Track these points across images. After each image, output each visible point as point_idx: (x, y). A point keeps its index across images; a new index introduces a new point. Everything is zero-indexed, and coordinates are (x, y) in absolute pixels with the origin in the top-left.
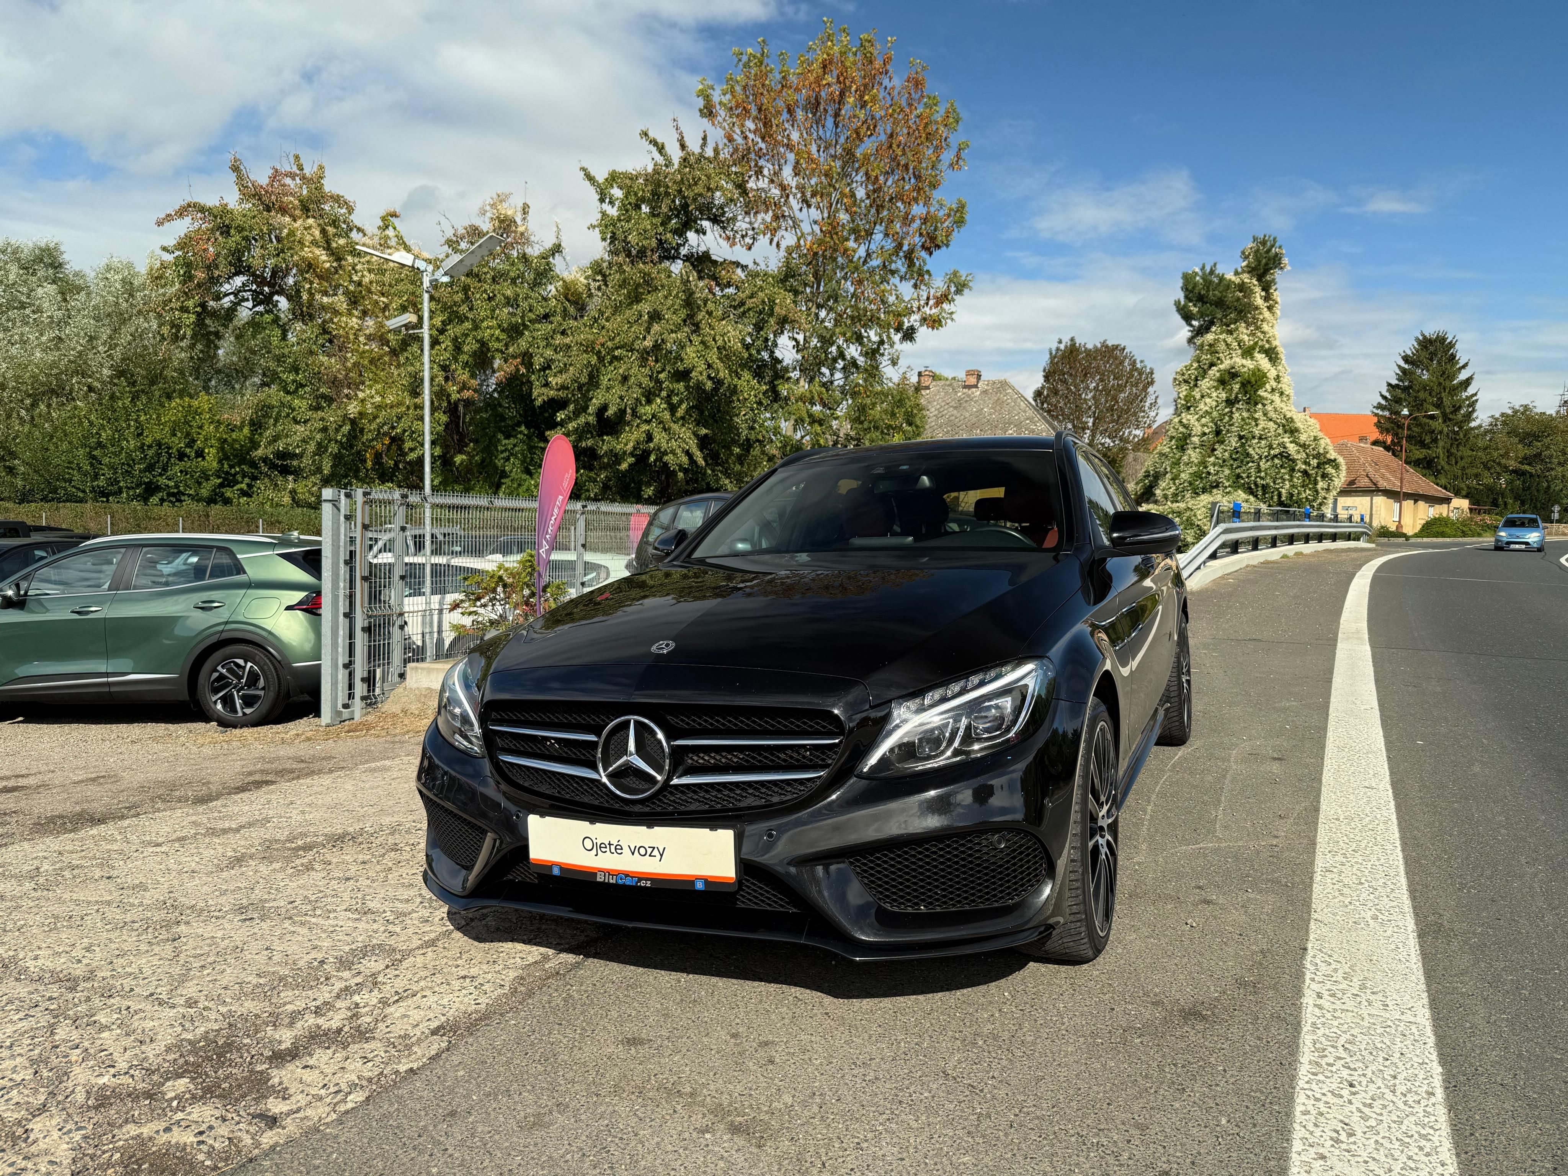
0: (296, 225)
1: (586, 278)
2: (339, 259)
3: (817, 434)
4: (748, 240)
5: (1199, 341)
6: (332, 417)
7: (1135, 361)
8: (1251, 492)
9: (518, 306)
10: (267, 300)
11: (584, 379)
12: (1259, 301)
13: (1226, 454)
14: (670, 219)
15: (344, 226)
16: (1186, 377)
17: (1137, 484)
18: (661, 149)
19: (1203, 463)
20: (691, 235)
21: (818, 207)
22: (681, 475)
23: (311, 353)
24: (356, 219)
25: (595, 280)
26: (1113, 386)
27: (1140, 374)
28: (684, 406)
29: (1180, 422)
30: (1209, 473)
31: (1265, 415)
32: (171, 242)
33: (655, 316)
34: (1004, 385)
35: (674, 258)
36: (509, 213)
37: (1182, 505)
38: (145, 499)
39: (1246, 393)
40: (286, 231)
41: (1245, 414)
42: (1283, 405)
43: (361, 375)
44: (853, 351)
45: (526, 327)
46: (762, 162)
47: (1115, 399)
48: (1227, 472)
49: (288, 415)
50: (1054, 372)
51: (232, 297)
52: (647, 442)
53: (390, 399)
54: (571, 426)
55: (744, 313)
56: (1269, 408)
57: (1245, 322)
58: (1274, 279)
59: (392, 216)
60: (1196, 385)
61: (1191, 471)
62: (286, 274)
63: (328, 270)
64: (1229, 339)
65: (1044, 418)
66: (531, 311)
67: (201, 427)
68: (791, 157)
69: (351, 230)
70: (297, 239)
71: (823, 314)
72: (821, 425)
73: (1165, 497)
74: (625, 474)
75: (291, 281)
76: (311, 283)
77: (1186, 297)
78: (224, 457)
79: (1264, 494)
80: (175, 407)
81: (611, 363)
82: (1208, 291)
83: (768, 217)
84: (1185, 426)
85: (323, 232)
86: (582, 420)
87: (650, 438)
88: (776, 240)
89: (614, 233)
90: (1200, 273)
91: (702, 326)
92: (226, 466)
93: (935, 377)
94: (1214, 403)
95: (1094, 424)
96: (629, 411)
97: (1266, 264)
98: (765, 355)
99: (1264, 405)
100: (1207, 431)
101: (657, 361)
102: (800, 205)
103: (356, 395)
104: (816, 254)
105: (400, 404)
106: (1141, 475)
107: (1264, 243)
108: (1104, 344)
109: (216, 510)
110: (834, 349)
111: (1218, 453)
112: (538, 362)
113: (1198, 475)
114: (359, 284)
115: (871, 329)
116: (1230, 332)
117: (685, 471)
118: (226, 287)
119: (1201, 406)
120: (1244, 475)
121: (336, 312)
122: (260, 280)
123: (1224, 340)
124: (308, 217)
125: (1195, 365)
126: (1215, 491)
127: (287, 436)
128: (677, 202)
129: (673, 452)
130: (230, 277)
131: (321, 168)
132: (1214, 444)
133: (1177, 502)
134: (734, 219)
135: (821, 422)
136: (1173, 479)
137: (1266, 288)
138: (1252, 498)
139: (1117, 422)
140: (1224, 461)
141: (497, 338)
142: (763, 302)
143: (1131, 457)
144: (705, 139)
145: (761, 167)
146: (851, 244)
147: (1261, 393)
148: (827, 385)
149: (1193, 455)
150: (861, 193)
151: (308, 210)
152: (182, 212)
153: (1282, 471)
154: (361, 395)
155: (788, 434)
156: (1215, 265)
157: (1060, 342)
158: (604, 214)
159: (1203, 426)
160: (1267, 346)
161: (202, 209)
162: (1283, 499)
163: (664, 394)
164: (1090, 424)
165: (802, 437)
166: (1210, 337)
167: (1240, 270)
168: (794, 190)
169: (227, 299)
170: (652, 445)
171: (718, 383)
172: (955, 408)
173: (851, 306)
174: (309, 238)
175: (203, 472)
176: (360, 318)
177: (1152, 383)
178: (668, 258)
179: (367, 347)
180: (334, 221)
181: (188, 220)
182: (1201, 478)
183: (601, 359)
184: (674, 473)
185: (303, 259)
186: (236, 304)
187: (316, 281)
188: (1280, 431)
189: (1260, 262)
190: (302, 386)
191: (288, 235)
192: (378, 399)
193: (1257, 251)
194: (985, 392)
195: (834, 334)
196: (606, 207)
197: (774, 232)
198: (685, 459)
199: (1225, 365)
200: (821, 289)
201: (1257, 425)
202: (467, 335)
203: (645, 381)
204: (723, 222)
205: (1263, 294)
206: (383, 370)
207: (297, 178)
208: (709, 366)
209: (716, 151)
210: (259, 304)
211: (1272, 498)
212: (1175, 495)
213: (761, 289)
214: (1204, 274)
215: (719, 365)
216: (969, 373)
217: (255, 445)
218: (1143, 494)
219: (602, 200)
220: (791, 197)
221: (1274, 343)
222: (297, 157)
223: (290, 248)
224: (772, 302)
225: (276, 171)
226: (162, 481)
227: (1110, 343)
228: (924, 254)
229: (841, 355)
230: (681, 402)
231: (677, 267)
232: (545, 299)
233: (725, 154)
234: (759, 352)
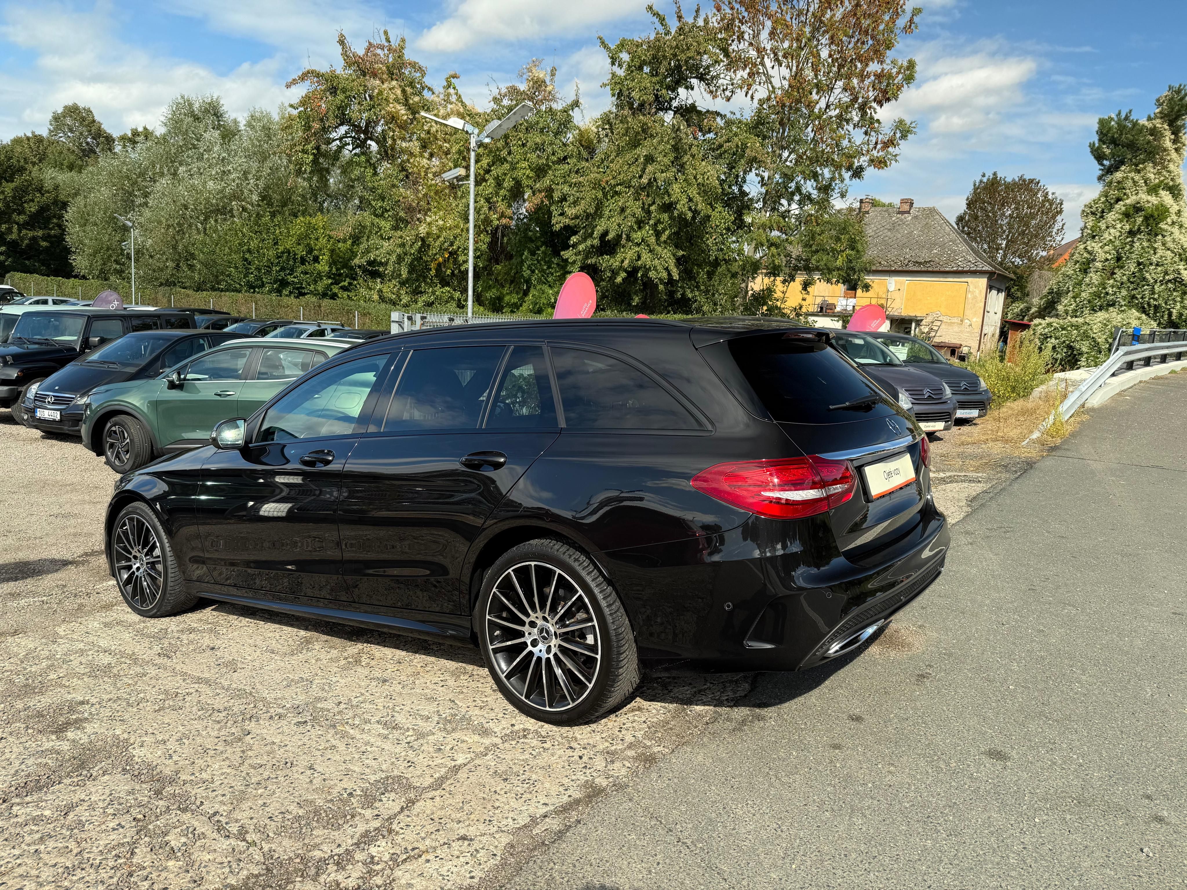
0: (384, 87)
1: (597, 127)
2: (414, 113)
3: (773, 255)
4: (728, 93)
5: (1108, 178)
6: (408, 235)
7: (1047, 194)
8: (1144, 311)
9: (544, 150)
10: (362, 144)
11: (591, 210)
12: (1168, 144)
13: (1125, 277)
14: (666, 77)
15: (419, 86)
16: (1094, 209)
17: (1041, 299)
18: (662, 20)
19: (1103, 285)
20: (682, 91)
21: (788, 66)
22: (661, 287)
23: (394, 186)
24: (428, 81)
25: (603, 129)
26: (1026, 214)
27: (1051, 205)
28: (667, 233)
29: (1085, 248)
30: (1107, 293)
31: (1164, 244)
32: (295, 101)
33: (650, 159)
34: (932, 211)
35: (667, 110)
36: (541, 76)
37: (1080, 320)
38: (279, 291)
39: (1148, 225)
40: (376, 91)
41: (1145, 244)
42: (1182, 236)
43: (428, 203)
44: (809, 187)
45: (550, 168)
46: (744, 28)
47: (1027, 225)
48: (1124, 292)
49: (377, 232)
50: (976, 201)
51: (338, 142)
52: (637, 261)
53: (450, 223)
54: (581, 247)
55: (721, 155)
56: (1168, 239)
57: (1153, 162)
58: (1184, 124)
59: (454, 78)
60: (1102, 217)
61: (1091, 290)
62: (376, 123)
63: (406, 121)
64: (1137, 177)
65: (965, 240)
66: (553, 154)
67: (317, 239)
68: (769, 24)
69: (423, 89)
70: (384, 97)
71: (786, 154)
72: (777, 248)
73: (1067, 312)
74: (619, 286)
75: (379, 129)
76: (394, 131)
77: (1100, 140)
78: (333, 263)
79: (1155, 313)
80: (299, 225)
81: (612, 197)
82: (1121, 134)
83: (745, 74)
84: (1089, 252)
85: (404, 91)
86: (589, 243)
87: (639, 257)
88: (750, 92)
89: (621, 90)
90: (1116, 119)
91: (687, 167)
92: (334, 269)
93: (874, 203)
94: (1118, 234)
95: (1007, 245)
96: (624, 236)
97: (1179, 111)
98: (735, 189)
99: (1163, 236)
100: (1109, 257)
101: (648, 196)
102: (773, 63)
103: (425, 219)
104: (783, 105)
105: (457, 226)
106: (1045, 291)
107: (1179, 92)
108: (1021, 178)
109: (326, 302)
110: (793, 185)
111: (1117, 276)
112: (556, 196)
113: (1096, 295)
114: (428, 132)
115: (825, 167)
116: (1139, 172)
117: (666, 284)
118: (334, 135)
119: (1106, 235)
120: (1139, 296)
121: (411, 154)
122: (357, 128)
123: (1133, 179)
124: (392, 79)
125: (1103, 199)
126: (1111, 309)
127: (377, 249)
128: (672, 64)
129: (655, 269)
130: (336, 127)
131: (403, 40)
132: (1114, 268)
133: (1076, 317)
134: (717, 77)
135: (777, 246)
136: (1074, 297)
137: (1176, 132)
138: (1144, 316)
139: (1027, 244)
140: (1122, 284)
141: (528, 176)
142: (737, 146)
143: (1036, 274)
144: (697, 11)
145: (743, 32)
146: (815, 96)
147: (1162, 225)
148: (785, 215)
149: (1094, 277)
150: (824, 54)
151: (393, 74)
152: (303, 77)
153: (1175, 294)
154: (428, 219)
155: (750, 255)
156: (1130, 111)
157: (984, 176)
158: (614, 75)
159: (1106, 253)
160: (1171, 183)
161: (318, 75)
162: (1174, 317)
163: (652, 222)
164: (1003, 246)
165: (761, 258)
166: (1119, 175)
167: (1152, 116)
168: (768, 52)
169: (334, 144)
170: (640, 263)
171: (696, 212)
172: (889, 230)
173: (811, 149)
174: (392, 96)
175: (319, 273)
176: (428, 159)
177: (1061, 212)
178: (662, 110)
179: (433, 182)
180: (411, 83)
181: (308, 83)
182: (1100, 297)
183: (605, 195)
184: (657, 286)
185: (389, 113)
186: (340, 148)
187: (397, 130)
188: (1177, 259)
189: (1173, 109)
190: (387, 211)
191: (378, 94)
192: (441, 222)
193: (1172, 99)
194: (916, 217)
195: (794, 171)
196: (616, 68)
197: (749, 86)
198: (665, 275)
199: (1131, 200)
200: (786, 134)
201: (1155, 253)
202: (505, 174)
203: (639, 212)
204: (707, 80)
205: (1173, 137)
206: (444, 200)
207: (386, 50)
208: (691, 200)
209: (706, 21)
210: (357, 147)
211: (1163, 317)
212: (1075, 311)
213: (736, 135)
214: (1119, 119)
215: (698, 199)
216: (903, 201)
217: (354, 255)
218: (1045, 308)
219: (613, 64)
220: (766, 57)
221: (1178, 181)
222: (386, 33)
223: (379, 105)
224: (744, 147)
225: (370, 43)
226: (290, 279)
227: (1027, 177)
228: (874, 105)
229: (798, 189)
230: (664, 230)
231: (668, 117)
232: (565, 145)
233: (714, 22)
234: (730, 187)
